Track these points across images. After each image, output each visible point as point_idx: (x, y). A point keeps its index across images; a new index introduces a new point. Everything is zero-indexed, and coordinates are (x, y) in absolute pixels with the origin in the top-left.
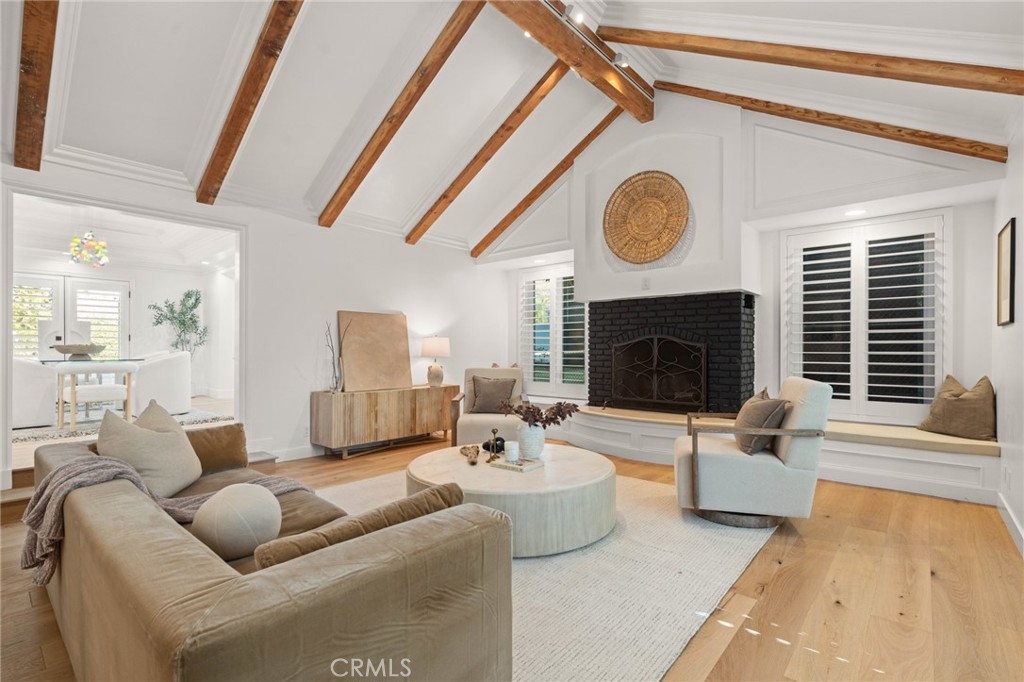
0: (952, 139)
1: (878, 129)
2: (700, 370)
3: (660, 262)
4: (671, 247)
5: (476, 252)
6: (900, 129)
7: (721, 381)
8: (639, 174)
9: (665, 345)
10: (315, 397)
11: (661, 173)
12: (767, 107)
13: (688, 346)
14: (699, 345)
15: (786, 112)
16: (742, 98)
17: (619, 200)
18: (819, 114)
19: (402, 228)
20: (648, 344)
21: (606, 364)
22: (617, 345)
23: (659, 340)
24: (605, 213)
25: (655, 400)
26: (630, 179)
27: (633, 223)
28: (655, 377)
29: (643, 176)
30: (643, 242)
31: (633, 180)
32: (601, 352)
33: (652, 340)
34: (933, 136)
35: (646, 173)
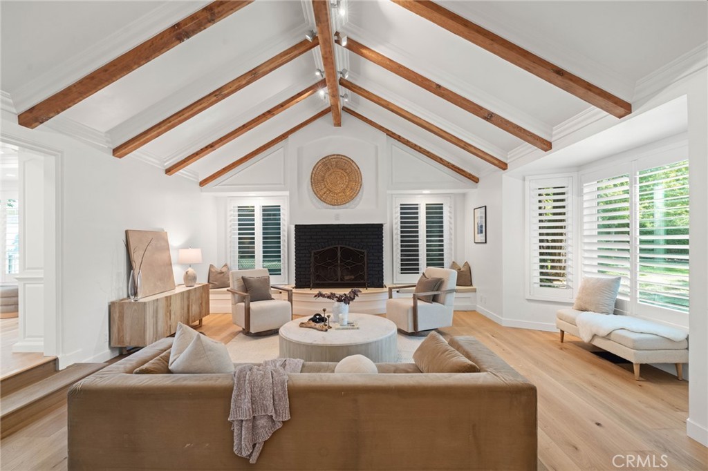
0: (464, 171)
1: (441, 161)
2: (364, 264)
3: (344, 206)
4: (352, 198)
5: (203, 183)
6: (449, 163)
7: (374, 269)
8: (334, 155)
9: (344, 251)
10: (111, 306)
11: (346, 157)
12: (399, 138)
13: (357, 251)
14: (363, 251)
15: (407, 143)
16: (388, 130)
17: (320, 167)
18: (420, 148)
19: (165, 162)
20: (334, 251)
21: (307, 262)
22: (315, 251)
23: (341, 248)
24: (312, 173)
25: (339, 281)
26: (328, 156)
27: (328, 180)
28: (339, 269)
29: (335, 157)
30: (334, 193)
31: (330, 157)
32: (304, 255)
33: (337, 248)
34: (459, 169)
35: (337, 155)
